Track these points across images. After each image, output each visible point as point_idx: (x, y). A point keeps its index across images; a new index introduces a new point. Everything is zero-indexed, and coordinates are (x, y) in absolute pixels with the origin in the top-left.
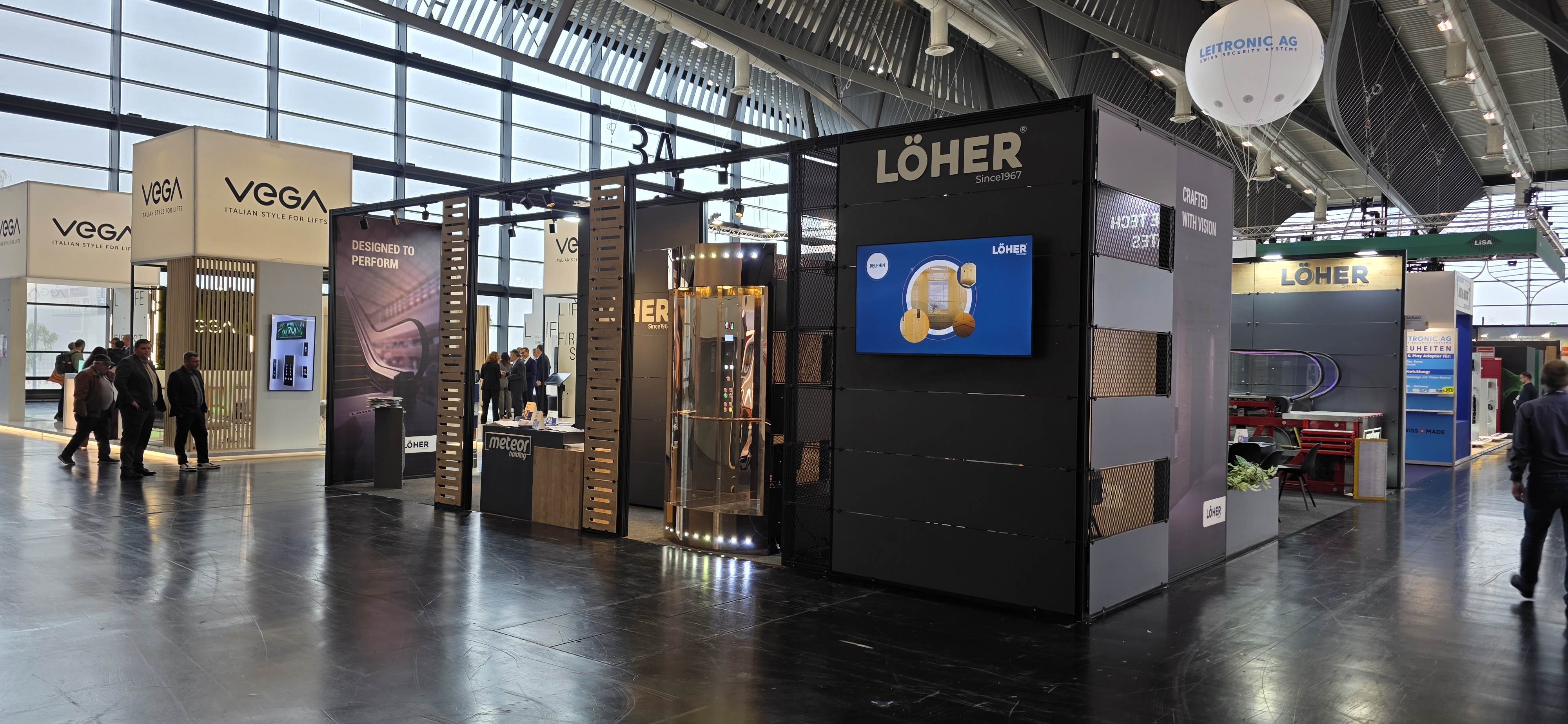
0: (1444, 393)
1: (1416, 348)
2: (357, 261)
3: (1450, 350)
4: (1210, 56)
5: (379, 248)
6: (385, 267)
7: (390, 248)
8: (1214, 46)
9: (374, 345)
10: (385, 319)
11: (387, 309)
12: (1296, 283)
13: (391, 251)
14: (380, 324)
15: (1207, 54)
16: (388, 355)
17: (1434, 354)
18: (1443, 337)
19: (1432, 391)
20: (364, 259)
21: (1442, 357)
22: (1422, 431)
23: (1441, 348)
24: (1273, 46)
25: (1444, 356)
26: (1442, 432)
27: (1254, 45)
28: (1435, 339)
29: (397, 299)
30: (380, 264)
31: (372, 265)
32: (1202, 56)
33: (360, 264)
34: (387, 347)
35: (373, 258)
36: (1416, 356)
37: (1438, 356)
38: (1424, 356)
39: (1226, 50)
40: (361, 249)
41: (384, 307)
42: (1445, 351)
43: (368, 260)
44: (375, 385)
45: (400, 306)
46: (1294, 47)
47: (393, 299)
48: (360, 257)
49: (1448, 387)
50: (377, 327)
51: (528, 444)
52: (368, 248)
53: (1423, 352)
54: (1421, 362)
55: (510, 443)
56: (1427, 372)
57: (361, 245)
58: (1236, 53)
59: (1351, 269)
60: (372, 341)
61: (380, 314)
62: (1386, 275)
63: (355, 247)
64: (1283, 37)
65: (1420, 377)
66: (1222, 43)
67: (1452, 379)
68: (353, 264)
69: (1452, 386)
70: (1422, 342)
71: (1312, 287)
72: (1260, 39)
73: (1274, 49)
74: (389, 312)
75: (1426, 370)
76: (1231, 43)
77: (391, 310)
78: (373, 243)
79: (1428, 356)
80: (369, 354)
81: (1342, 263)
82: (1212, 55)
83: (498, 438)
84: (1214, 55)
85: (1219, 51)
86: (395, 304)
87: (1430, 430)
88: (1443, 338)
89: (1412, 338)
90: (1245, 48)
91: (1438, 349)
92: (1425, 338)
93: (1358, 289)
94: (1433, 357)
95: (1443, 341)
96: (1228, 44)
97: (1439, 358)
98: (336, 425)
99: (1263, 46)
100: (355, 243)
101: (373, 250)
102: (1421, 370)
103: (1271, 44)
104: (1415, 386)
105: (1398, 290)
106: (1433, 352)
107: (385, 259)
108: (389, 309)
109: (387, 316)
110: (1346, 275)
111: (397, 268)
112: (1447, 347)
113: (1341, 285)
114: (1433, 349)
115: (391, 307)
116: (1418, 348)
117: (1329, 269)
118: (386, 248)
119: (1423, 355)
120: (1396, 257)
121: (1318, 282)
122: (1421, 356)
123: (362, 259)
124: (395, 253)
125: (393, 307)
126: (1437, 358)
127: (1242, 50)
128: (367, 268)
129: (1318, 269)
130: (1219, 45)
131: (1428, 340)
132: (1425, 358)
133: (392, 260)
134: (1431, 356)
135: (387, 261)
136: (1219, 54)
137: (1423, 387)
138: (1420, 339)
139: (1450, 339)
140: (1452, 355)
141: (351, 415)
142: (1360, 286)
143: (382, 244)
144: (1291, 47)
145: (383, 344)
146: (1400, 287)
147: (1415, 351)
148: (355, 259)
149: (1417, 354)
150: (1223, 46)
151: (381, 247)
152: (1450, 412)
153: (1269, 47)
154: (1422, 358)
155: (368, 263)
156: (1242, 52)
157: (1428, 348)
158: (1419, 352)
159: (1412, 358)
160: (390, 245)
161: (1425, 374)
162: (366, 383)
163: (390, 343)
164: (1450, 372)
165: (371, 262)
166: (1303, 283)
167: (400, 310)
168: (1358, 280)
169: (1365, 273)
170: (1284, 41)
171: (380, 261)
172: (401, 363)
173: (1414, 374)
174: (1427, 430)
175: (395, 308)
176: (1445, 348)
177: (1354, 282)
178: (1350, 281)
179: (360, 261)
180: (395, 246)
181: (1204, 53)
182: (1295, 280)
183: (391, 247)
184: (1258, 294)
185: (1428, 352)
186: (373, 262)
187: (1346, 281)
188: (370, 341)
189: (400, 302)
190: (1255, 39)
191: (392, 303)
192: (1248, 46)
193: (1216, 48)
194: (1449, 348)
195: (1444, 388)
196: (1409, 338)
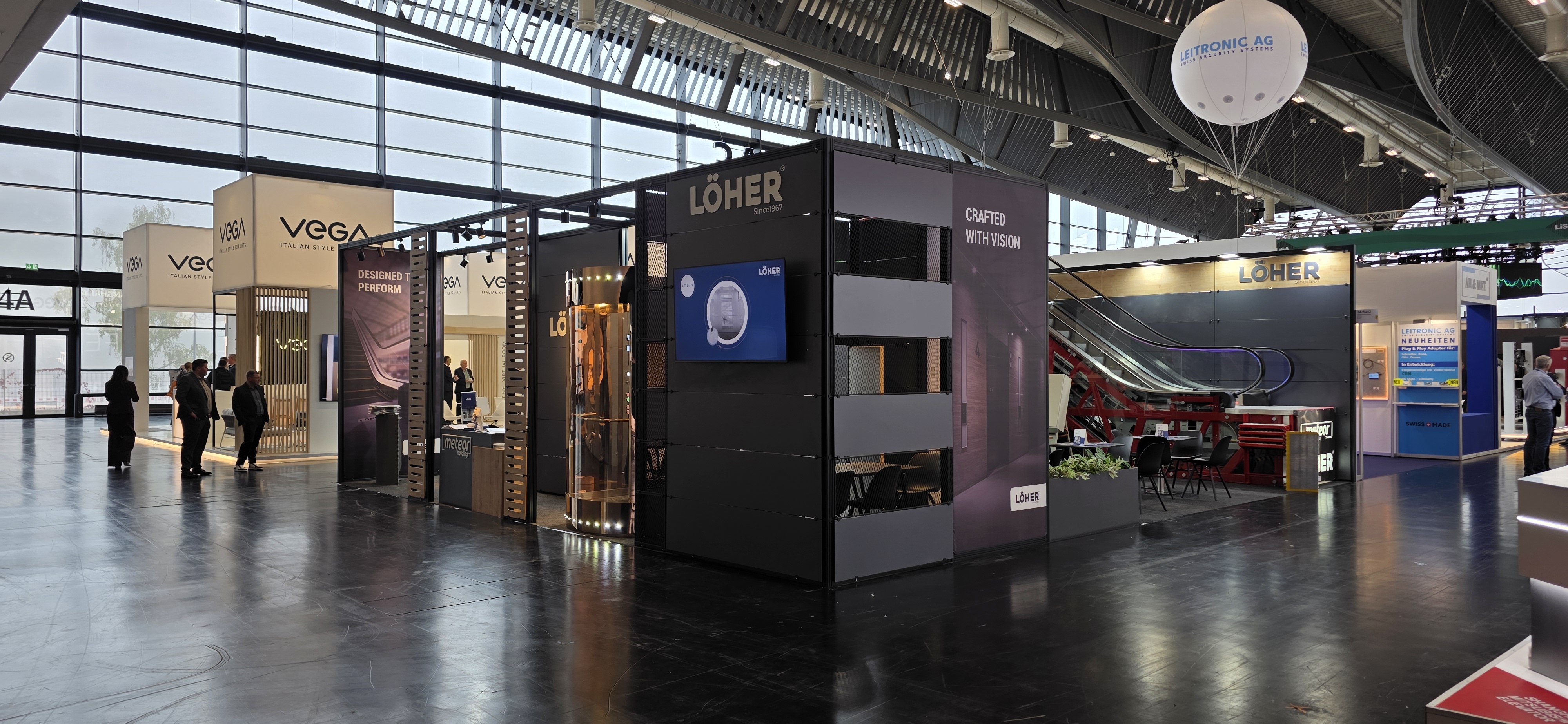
0: (1448, 386)
1: (1420, 341)
2: (363, 287)
3: (1454, 342)
4: (1189, 59)
5: (383, 276)
6: (389, 292)
7: (393, 276)
8: (1192, 49)
9: (380, 360)
10: (389, 338)
11: (391, 329)
12: (1253, 280)
13: (394, 278)
14: (385, 341)
15: (1187, 58)
16: (393, 369)
17: (1438, 347)
18: (1447, 329)
19: (1436, 384)
20: (369, 286)
21: (1446, 349)
22: (1428, 425)
23: (1445, 340)
24: (1247, 47)
25: (1448, 348)
26: (1449, 425)
27: (1229, 47)
28: (1439, 331)
29: (401, 320)
30: (384, 290)
31: (377, 291)
32: (1182, 60)
33: (366, 290)
34: (392, 362)
35: (377, 285)
36: (1421, 349)
37: (1442, 348)
38: (1429, 348)
39: (1203, 53)
40: (366, 277)
41: (389, 327)
42: (1449, 343)
43: (373, 286)
44: (381, 395)
45: (403, 325)
46: (1270, 47)
47: (396, 320)
48: (366, 284)
49: (1452, 380)
50: (382, 344)
51: (469, 444)
52: (373, 276)
53: (1427, 344)
54: (1425, 354)
55: (457, 443)
56: (1432, 365)
57: (366, 274)
58: (1212, 55)
59: (1302, 265)
60: (378, 357)
61: (385, 333)
62: (1335, 270)
63: (361, 276)
64: (1258, 38)
65: (1425, 370)
66: (1199, 46)
67: (1456, 371)
68: (359, 290)
69: (1457, 378)
70: (1426, 334)
71: (1268, 285)
72: (1234, 40)
73: (1249, 49)
74: (393, 332)
75: (1430, 363)
76: (1207, 45)
77: (395, 330)
78: (377, 272)
79: (1432, 349)
80: (375, 368)
81: (1295, 260)
82: (1190, 58)
83: (450, 440)
84: (1192, 58)
85: (1197, 54)
86: (399, 324)
87: (1436, 424)
88: (1447, 330)
89: (1416, 331)
90: (1221, 50)
91: (1442, 340)
92: (1429, 330)
93: (1310, 285)
94: (1437, 349)
95: (1447, 333)
96: (1205, 47)
97: (1443, 350)
98: (346, 430)
99: (1238, 47)
100: (361, 272)
101: (377, 278)
102: (1426, 363)
103: (1246, 45)
104: (1420, 379)
105: (1346, 285)
106: (1437, 344)
107: (389, 285)
108: (393, 328)
109: (391, 335)
110: (1298, 271)
111: (400, 292)
112: (1451, 339)
113: (1294, 282)
114: (1437, 341)
115: (395, 326)
116: (1422, 341)
117: (1283, 266)
118: (390, 276)
119: (1427, 347)
120: (1344, 252)
121: (1272, 279)
122: (1425, 349)
123: (367, 286)
124: (398, 279)
125: (397, 327)
126: (1441, 350)
127: (1217, 52)
128: (372, 293)
129: (1272, 266)
130: (1197, 48)
131: (1432, 332)
132: (1429, 350)
133: (395, 286)
134: (1435, 349)
135: (390, 287)
136: (1197, 58)
137: (1428, 379)
138: (1424, 331)
139: (1454, 331)
140: (1456, 347)
141: (359, 421)
142: (1311, 282)
143: (386, 272)
144: (1267, 46)
145: (388, 359)
146: (1349, 282)
147: (1420, 344)
148: (361, 286)
149: (1422, 347)
150: (1200, 49)
151: (384, 275)
152: (1455, 405)
153: (1244, 48)
154: (1427, 350)
155: (373, 289)
156: (1218, 54)
157: (1432, 341)
158: (1423, 344)
159: (1416, 350)
160: (393, 273)
161: (1430, 366)
162: (372, 393)
163: (395, 358)
164: (1454, 364)
165: (375, 288)
166: (1259, 280)
167: (403, 329)
168: (1310, 276)
169: (1316, 269)
170: (1259, 41)
171: (384, 287)
172: (405, 375)
173: (1419, 366)
174: (1433, 424)
175: (399, 328)
176: (1449, 340)
177: (1306, 278)
178: (1302, 277)
179: (366, 287)
180: (398, 273)
181: (1184, 57)
182: (1251, 277)
183: (394, 274)
184: (1218, 292)
185: (1433, 344)
186: (377, 288)
187: (1299, 278)
188: (376, 357)
189: (403, 322)
190: (1230, 41)
191: (396, 323)
192: (1224, 48)
193: (1194, 51)
194: (1452, 340)
195: (1449, 381)
196: (1413, 331)
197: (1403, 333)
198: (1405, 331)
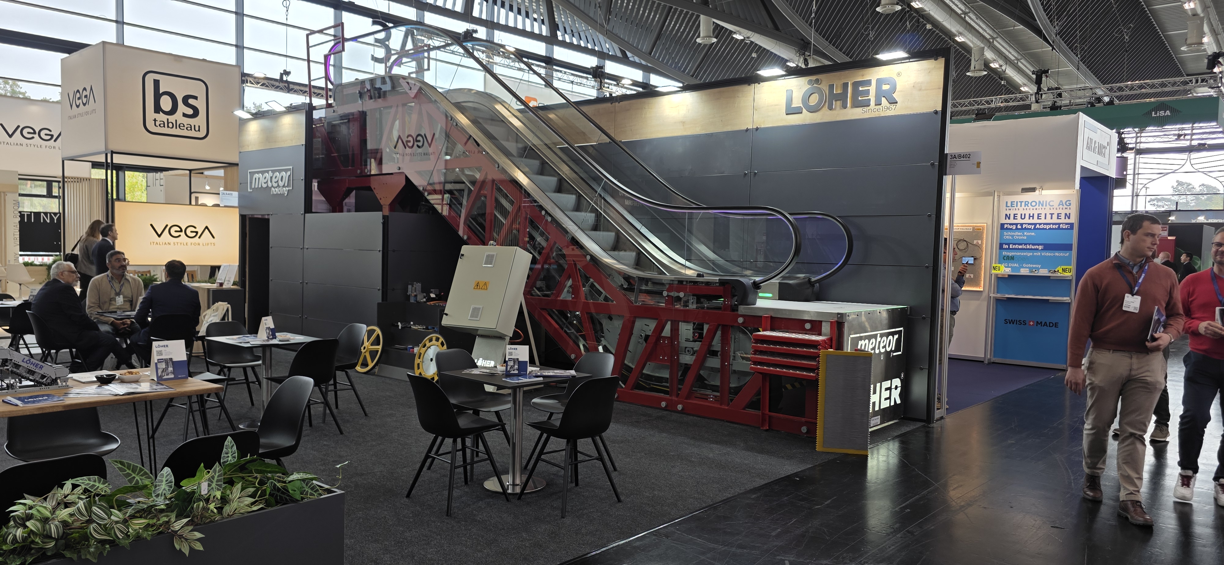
0: (1059, 274)
1: (1027, 216)
3: (1069, 218)
12: (804, 110)
17: (1050, 224)
18: (1061, 201)
19: (1044, 272)
21: (1059, 227)
22: (1031, 323)
23: (1058, 216)
25: (1061, 225)
26: (1056, 325)
28: (1051, 204)
36: (1027, 226)
37: (1054, 227)
38: (1038, 226)
42: (1063, 220)
49: (1064, 267)
53: (1035, 221)
54: (1033, 234)
56: (1040, 247)
59: (874, 83)
62: (920, 90)
65: (1031, 254)
67: (1070, 255)
69: (1070, 265)
70: (1035, 208)
71: (824, 116)
75: (1038, 245)
79: (1042, 226)
81: (863, 76)
87: (1041, 322)
88: (1061, 204)
89: (1023, 204)
91: (1055, 216)
92: (1040, 202)
93: (883, 115)
94: (1048, 227)
95: (1061, 206)
97: (1055, 229)
102: (1033, 244)
104: (1024, 265)
105: (936, 112)
106: (1048, 220)
110: (867, 92)
112: (1066, 214)
113: (859, 110)
114: (1049, 216)
116: (1030, 216)
117: (845, 85)
119: (1035, 224)
120: (936, 60)
121: (830, 108)
122: (1033, 227)
126: (1053, 229)
129: (831, 87)
131: (1042, 205)
132: (1038, 229)
134: (1045, 227)
137: (1034, 266)
138: (1034, 204)
139: (1070, 204)
140: (1072, 225)
142: (886, 110)
146: (939, 109)
147: (1027, 220)
149: (1029, 224)
152: (1066, 299)
154: (1035, 228)
157: (1043, 216)
158: (1031, 221)
159: (1022, 229)
161: (1037, 249)
164: (1067, 247)
166: (813, 110)
168: (884, 100)
169: (894, 89)
173: (1024, 249)
174: (1037, 322)
176: (1063, 216)
177: (878, 103)
178: (872, 103)
182: (802, 106)
184: (757, 129)
185: (1043, 221)
187: (867, 104)
194: (1068, 216)
195: (1060, 269)
196: (1019, 204)
197: (1007, 206)
198: (1009, 204)
